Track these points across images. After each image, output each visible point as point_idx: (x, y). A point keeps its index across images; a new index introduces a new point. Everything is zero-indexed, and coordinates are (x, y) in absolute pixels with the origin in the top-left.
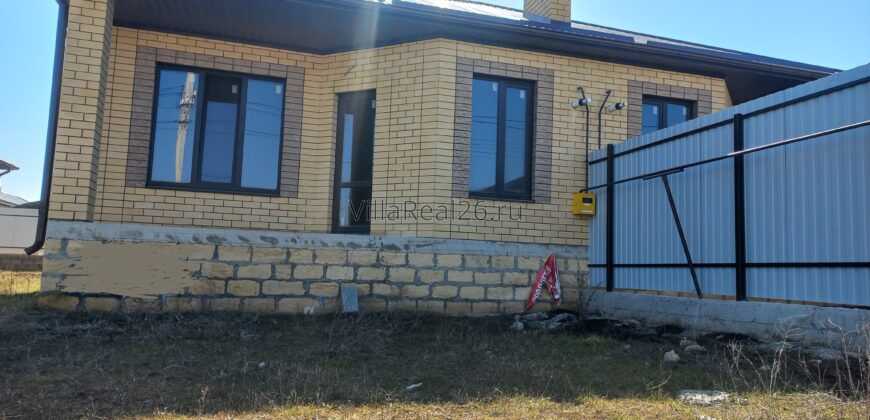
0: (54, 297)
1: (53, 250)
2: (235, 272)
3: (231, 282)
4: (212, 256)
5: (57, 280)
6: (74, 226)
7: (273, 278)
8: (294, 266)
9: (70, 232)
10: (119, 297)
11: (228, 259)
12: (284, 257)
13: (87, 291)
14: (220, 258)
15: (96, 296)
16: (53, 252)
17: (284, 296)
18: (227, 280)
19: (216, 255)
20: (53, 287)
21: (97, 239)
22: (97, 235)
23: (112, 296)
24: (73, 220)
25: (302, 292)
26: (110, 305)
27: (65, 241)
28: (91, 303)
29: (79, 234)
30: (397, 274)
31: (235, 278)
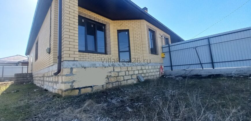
0: (70, 91)
1: (68, 73)
2: (118, 74)
3: (118, 77)
4: (113, 70)
5: (70, 84)
6: (75, 63)
7: (126, 75)
8: (129, 71)
9: (73, 65)
10: (91, 87)
11: (116, 71)
12: (127, 69)
13: (81, 87)
14: (115, 71)
15: (84, 88)
16: (68, 74)
17: (128, 80)
18: (117, 77)
19: (114, 70)
20: (69, 87)
21: (83, 67)
22: (83, 66)
23: (89, 87)
24: (74, 61)
25: (131, 78)
26: (89, 90)
27: (72, 69)
28: (83, 91)
29: (77, 66)
30: (145, 71)
31: (118, 76)
